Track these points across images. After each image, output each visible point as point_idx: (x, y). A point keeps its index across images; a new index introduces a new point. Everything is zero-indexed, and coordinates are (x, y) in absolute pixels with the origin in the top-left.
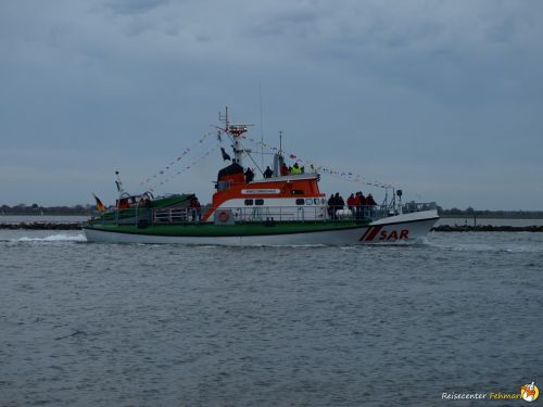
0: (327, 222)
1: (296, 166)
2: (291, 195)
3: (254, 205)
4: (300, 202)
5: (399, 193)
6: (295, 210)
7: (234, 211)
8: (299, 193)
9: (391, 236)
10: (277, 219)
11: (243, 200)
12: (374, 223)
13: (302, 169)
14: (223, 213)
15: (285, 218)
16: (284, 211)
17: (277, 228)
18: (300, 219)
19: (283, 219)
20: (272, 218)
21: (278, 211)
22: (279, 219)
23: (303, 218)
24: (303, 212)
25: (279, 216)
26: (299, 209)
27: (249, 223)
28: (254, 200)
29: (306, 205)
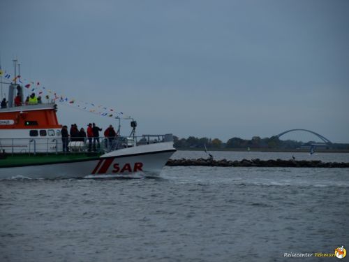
0: (60, 154)
1: (33, 96)
2: (25, 127)
4: (33, 134)
5: (134, 124)
6: (28, 142)
8: (33, 124)
9: (124, 169)
10: (8, 150)
12: (107, 155)
13: (39, 99)
15: (17, 150)
16: (16, 142)
17: (8, 161)
18: (32, 151)
19: (15, 151)
20: (4, 150)
21: (10, 143)
22: (10, 152)
23: (35, 150)
24: (35, 144)
25: (11, 148)
26: (32, 141)
29: (39, 136)
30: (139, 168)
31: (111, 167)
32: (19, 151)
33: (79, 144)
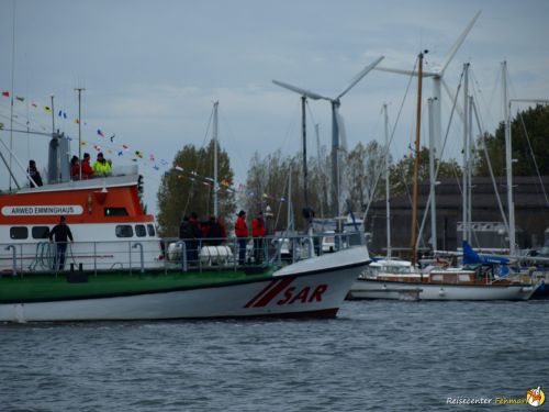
3: (30, 239)
4: (123, 232)
10: (88, 265)
11: (7, 229)
12: (284, 271)
15: (104, 265)
16: (101, 250)
17: (94, 285)
18: (138, 266)
19: (99, 267)
20: (81, 265)
21: (89, 250)
22: (91, 268)
23: (142, 262)
24: (142, 252)
25: (92, 260)
26: (135, 246)
27: (31, 275)
28: (30, 228)
29: (135, 238)
30: (318, 295)
31: (281, 296)
32: (108, 267)
33: (223, 251)
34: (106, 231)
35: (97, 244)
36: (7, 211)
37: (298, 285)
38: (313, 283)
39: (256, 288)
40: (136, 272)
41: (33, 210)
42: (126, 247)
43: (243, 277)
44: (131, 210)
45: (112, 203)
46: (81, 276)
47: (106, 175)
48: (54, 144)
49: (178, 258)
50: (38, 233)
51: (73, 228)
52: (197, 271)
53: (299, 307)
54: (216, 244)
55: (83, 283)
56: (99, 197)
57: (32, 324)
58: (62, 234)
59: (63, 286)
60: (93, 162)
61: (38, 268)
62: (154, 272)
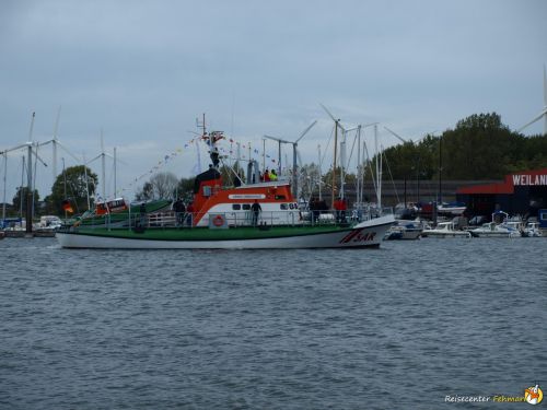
1: (273, 172)
2: (276, 201)
3: (241, 210)
4: (283, 207)
7: (228, 216)
8: (281, 198)
9: (363, 237)
11: (231, 205)
12: (359, 226)
14: (219, 218)
15: (276, 223)
16: (275, 215)
17: (272, 231)
19: (274, 223)
20: (266, 222)
21: (269, 215)
22: (270, 224)
23: (293, 221)
24: (293, 216)
25: (270, 220)
26: (290, 214)
27: (243, 227)
28: (241, 205)
29: (289, 210)
30: (372, 238)
31: (356, 238)
32: (278, 223)
33: (330, 216)
34: (276, 206)
35: (272, 213)
36: (231, 197)
37: (364, 232)
38: (370, 231)
39: (344, 234)
40: (290, 226)
41: (243, 197)
42: (285, 214)
43: (338, 228)
44: (287, 197)
45: (278, 193)
46: (265, 227)
47: (276, 180)
48: (250, 165)
49: (309, 218)
50: (246, 207)
51: (262, 205)
52: (318, 226)
53: (363, 243)
54: (326, 213)
55: (266, 231)
56: (273, 191)
57: (244, 249)
58: (256, 208)
59: (258, 232)
60: (270, 174)
61: (246, 224)
62: (299, 226)
